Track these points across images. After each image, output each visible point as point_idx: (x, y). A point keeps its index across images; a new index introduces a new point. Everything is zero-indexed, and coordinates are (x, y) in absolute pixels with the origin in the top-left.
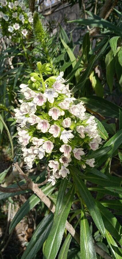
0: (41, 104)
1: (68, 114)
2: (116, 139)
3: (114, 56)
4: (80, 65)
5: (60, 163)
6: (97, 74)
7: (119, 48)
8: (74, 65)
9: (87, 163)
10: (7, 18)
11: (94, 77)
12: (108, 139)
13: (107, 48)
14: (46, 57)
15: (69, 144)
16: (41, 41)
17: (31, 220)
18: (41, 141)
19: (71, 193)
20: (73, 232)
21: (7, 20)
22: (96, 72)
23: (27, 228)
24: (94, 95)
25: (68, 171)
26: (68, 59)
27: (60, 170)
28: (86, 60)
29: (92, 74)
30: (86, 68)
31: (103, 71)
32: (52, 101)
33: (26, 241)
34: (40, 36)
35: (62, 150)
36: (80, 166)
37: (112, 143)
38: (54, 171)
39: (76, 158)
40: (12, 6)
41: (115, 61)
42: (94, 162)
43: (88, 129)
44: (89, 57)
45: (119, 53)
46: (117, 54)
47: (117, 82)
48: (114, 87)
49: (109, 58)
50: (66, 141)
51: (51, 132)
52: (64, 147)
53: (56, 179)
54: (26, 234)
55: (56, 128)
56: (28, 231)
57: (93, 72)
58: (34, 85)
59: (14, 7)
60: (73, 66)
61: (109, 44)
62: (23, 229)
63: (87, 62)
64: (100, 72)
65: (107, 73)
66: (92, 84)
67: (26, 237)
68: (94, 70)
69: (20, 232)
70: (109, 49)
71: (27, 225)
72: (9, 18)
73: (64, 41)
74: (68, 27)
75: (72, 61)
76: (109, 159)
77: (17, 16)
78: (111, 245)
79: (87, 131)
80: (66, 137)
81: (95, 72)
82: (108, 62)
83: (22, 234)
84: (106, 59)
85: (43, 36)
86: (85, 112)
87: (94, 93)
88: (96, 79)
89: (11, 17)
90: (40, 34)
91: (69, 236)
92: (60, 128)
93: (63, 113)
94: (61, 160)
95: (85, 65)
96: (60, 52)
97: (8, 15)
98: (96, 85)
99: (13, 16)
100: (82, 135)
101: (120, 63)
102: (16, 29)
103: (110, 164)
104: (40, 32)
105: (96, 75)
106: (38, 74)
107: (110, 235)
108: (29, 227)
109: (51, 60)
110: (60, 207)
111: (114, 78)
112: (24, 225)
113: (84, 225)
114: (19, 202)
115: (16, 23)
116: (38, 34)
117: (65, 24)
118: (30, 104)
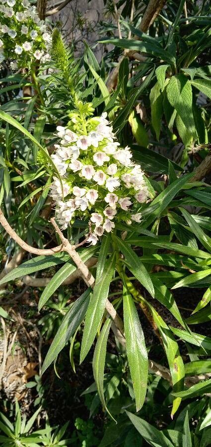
0: (85, 148)
1: (113, 160)
2: (165, 196)
3: (162, 91)
4: (116, 102)
5: (104, 217)
6: (139, 114)
7: (168, 80)
8: (107, 102)
9: (132, 218)
10: (14, 34)
11: (135, 119)
12: (155, 197)
13: (152, 79)
14: (69, 91)
15: (114, 192)
16: (62, 67)
17: (32, 350)
18: (83, 191)
19: (112, 260)
20: (113, 313)
21: (13, 37)
22: (138, 112)
23: (26, 362)
24: (134, 144)
25: (113, 226)
26: (98, 93)
27: (105, 224)
28: (122, 94)
29: (132, 115)
30: (124, 106)
31: (147, 111)
32: (96, 145)
33: (25, 383)
34: (62, 62)
35: (107, 199)
36: (125, 222)
37: (161, 199)
38: (98, 225)
39: (123, 208)
40: (20, 17)
41: (163, 98)
42: (140, 217)
43: (134, 178)
44: (127, 90)
45: (168, 87)
46: (166, 87)
47: (166, 126)
48: (161, 132)
49: (155, 95)
50: (111, 189)
51: (95, 179)
52: (109, 196)
53: (98, 237)
54: (25, 371)
55: (101, 176)
56: (28, 367)
57: (133, 112)
58: (75, 127)
59: (23, 18)
60: (106, 104)
61: (154, 74)
62: (20, 365)
63: (124, 97)
64: (143, 112)
65: (152, 113)
66: (133, 129)
67: (24, 376)
68: (134, 109)
69: (15, 370)
70: (154, 82)
71: (26, 359)
72: (16, 34)
73: (93, 68)
74: (84, 33)
75: (104, 97)
76: (157, 223)
77: (27, 32)
78: (161, 327)
79: (133, 180)
80: (112, 185)
81: (136, 112)
82: (153, 99)
83: (18, 373)
84: (151, 94)
85: (65, 61)
86: (131, 159)
87: (135, 141)
88: (137, 121)
89: (19, 33)
90: (62, 59)
91: (109, 321)
92: (105, 176)
93: (108, 159)
94: (105, 212)
95: (122, 102)
96: (87, 83)
97: (14, 29)
98: (138, 130)
99: (23, 32)
100: (128, 184)
101: (170, 101)
102: (26, 50)
103: (158, 229)
104: (63, 56)
105: (137, 116)
106: (78, 115)
107: (160, 316)
108: (29, 361)
109: (76, 94)
110: (102, 271)
111: (161, 120)
112: (21, 358)
113: (127, 302)
114: (10, 325)
115: (26, 42)
116: (59, 59)
117: (79, 29)
118: (74, 148)
